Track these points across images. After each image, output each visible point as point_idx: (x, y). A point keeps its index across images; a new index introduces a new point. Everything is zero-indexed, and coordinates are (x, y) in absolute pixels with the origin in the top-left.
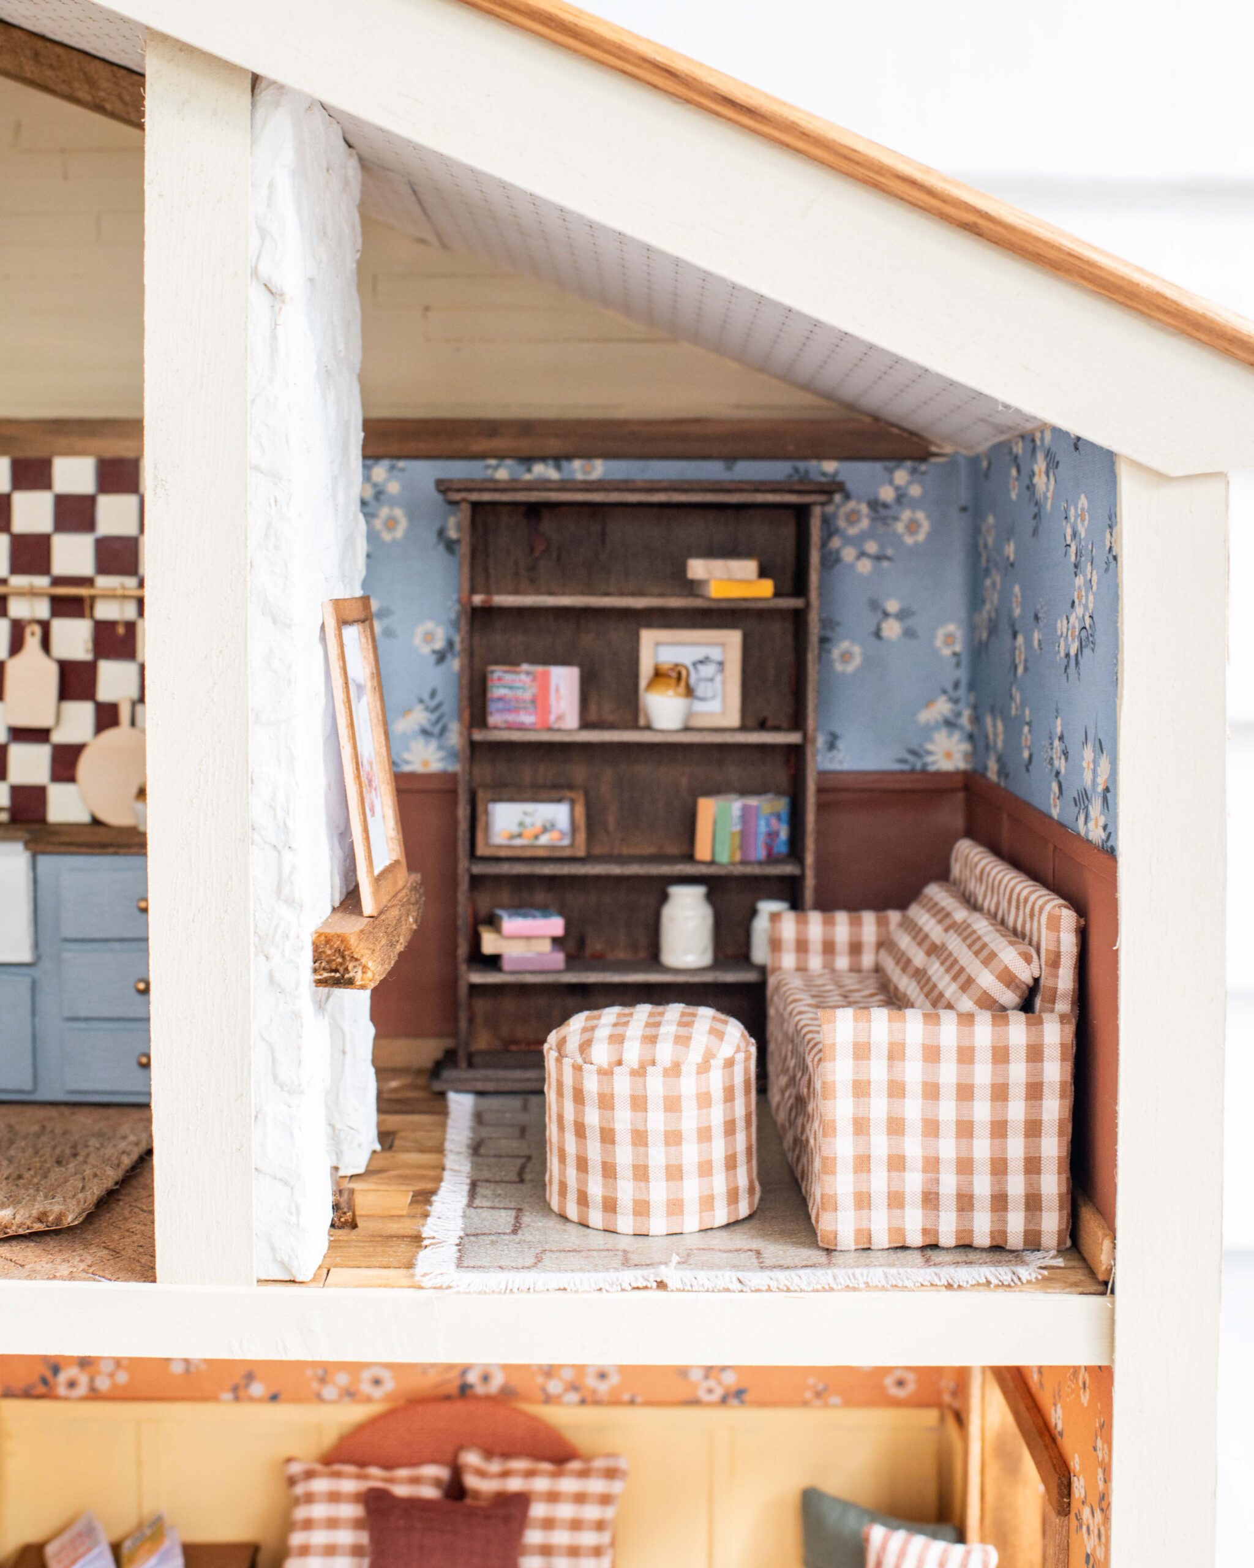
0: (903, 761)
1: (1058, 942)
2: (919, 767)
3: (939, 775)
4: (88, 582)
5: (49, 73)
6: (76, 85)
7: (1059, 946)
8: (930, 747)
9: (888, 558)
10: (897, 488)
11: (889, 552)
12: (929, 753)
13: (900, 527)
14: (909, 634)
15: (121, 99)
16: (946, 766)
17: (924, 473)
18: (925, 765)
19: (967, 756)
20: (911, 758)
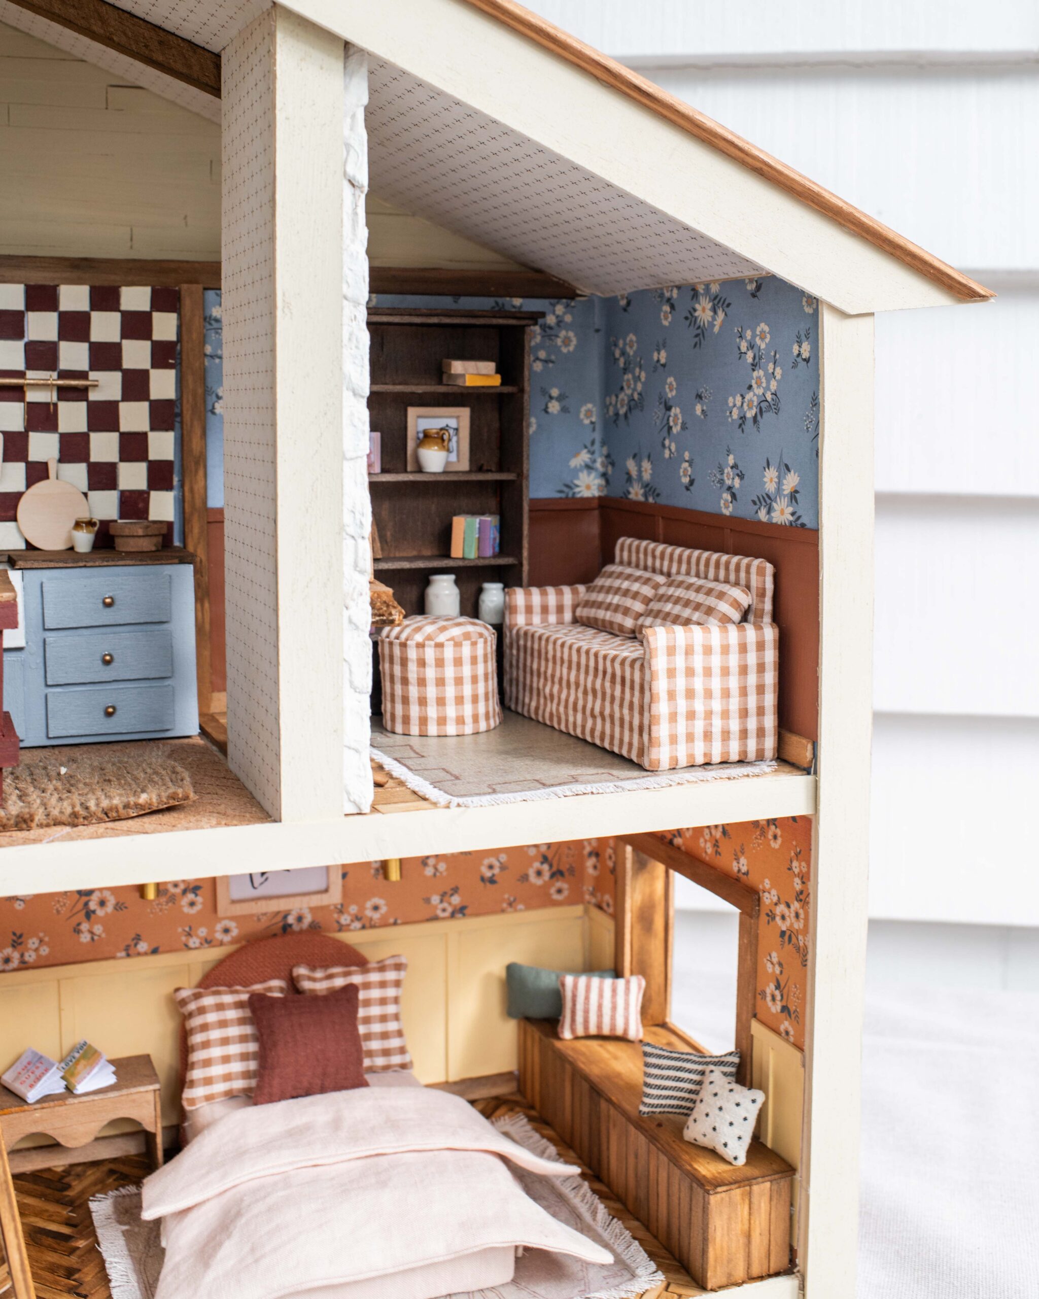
0: (561, 492)
1: (764, 582)
2: (570, 495)
3: (583, 499)
4: (21, 374)
5: (72, 11)
6: (92, 21)
7: (764, 585)
8: (576, 482)
9: (552, 362)
10: (557, 317)
11: (553, 357)
12: (577, 486)
13: (559, 342)
14: (564, 410)
15: (125, 34)
16: (587, 494)
17: (573, 307)
18: (574, 493)
19: (600, 487)
20: (566, 489)
